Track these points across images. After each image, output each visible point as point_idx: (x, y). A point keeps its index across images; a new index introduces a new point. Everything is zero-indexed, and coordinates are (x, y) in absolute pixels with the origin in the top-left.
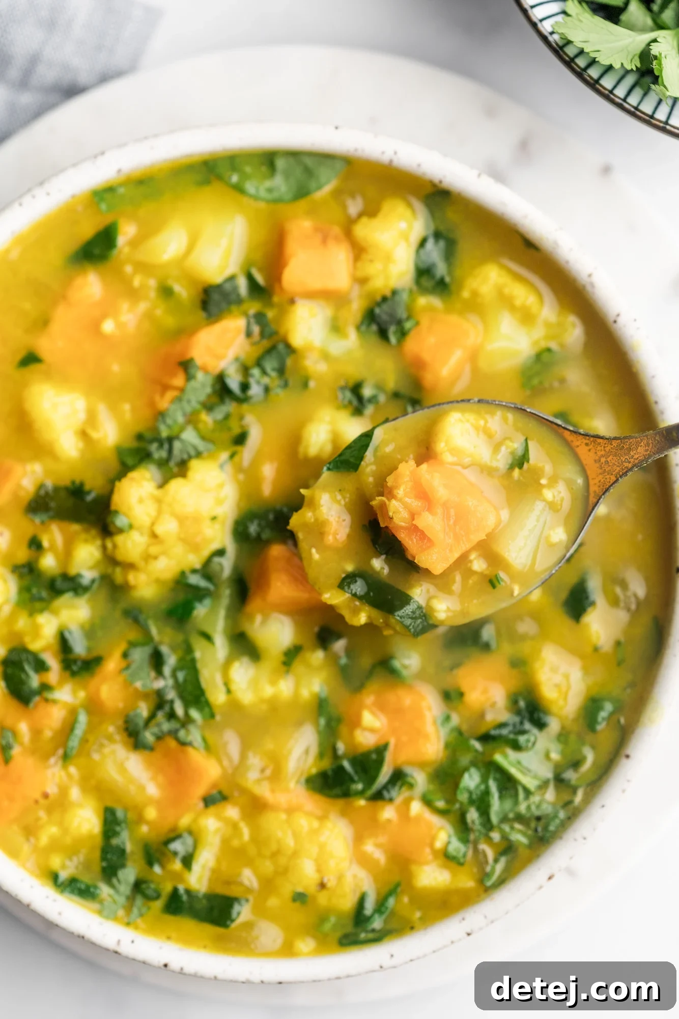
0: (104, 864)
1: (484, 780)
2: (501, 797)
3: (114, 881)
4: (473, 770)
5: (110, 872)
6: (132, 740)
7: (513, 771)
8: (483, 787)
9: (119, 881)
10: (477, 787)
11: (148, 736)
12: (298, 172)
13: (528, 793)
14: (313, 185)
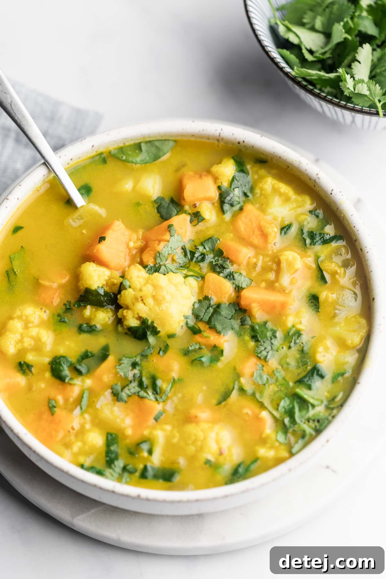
0: (108, 459)
1: (292, 402)
2: (300, 410)
3: (113, 466)
4: (286, 399)
5: (110, 462)
6: (115, 398)
7: (306, 397)
8: (291, 406)
9: (115, 466)
10: (288, 406)
11: (124, 395)
12: (153, 150)
13: (313, 406)
14: (161, 154)
